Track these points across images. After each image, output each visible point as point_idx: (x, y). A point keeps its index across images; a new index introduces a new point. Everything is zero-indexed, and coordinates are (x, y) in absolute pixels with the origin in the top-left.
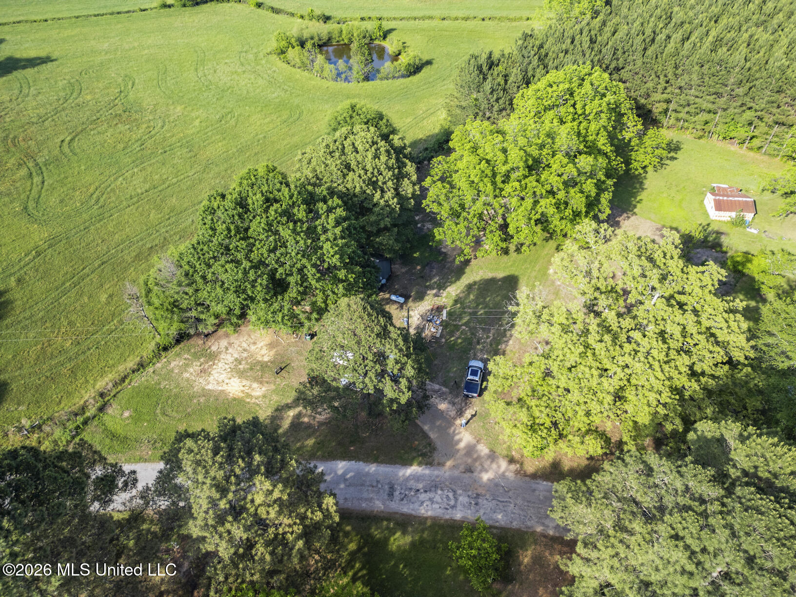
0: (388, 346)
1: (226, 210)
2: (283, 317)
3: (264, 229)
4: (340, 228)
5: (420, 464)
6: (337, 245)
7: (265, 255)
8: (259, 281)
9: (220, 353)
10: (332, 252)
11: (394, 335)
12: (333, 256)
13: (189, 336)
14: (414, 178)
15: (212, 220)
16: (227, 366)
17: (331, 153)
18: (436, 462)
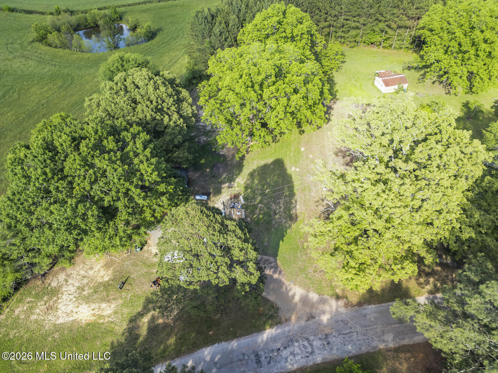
0: (229, 238)
1: (36, 157)
2: (121, 240)
3: (80, 165)
4: (148, 150)
5: (271, 326)
6: (152, 164)
7: (88, 188)
8: (90, 213)
9: (61, 286)
10: (150, 170)
11: (231, 228)
12: (151, 174)
13: (27, 281)
14: (190, 100)
15: (22, 168)
16: (71, 297)
17: (116, 93)
18: (283, 319)
